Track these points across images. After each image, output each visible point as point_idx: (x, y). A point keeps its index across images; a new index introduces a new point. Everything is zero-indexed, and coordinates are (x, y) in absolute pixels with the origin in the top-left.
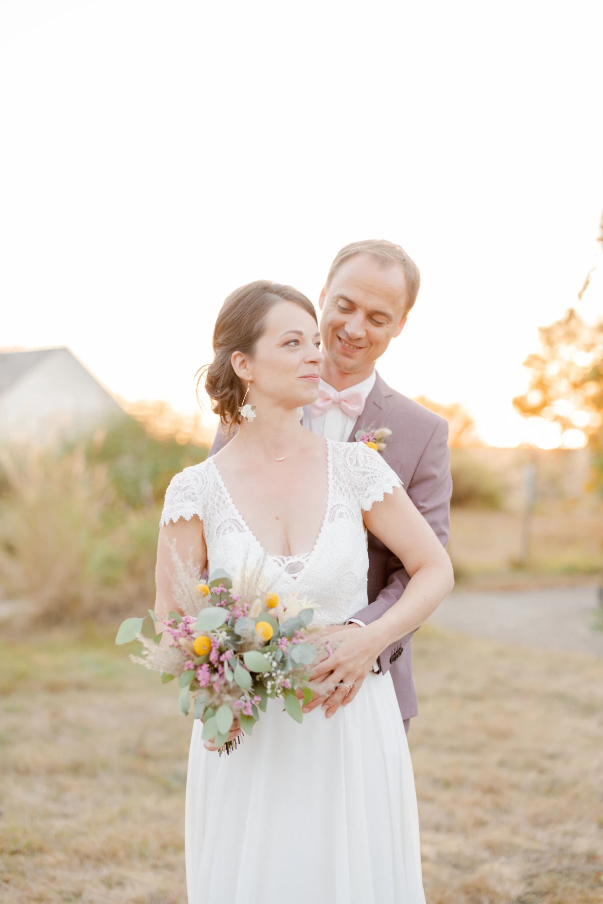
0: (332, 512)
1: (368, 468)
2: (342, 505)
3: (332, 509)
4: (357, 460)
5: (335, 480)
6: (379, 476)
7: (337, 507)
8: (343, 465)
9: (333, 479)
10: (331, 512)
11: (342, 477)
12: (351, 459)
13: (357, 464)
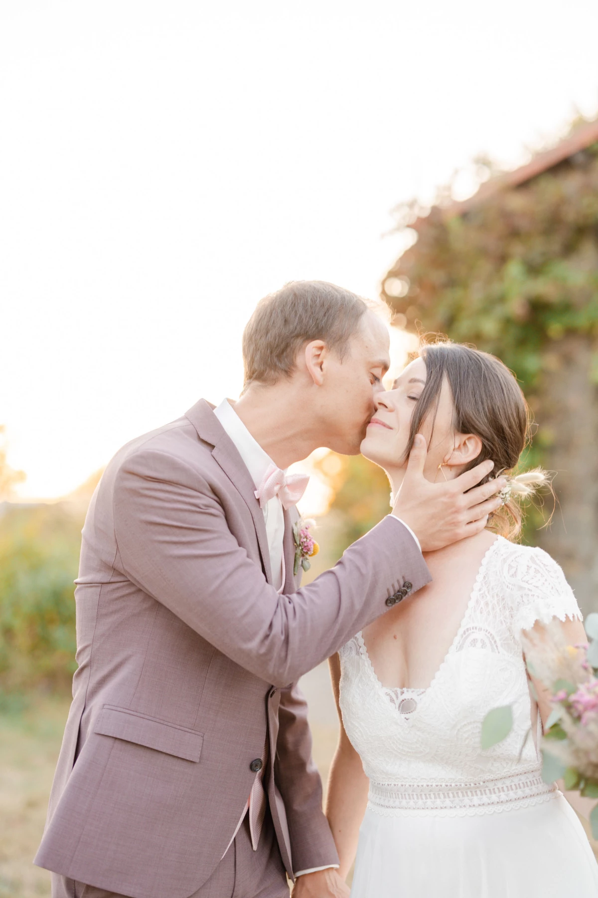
0: (464, 636)
1: (527, 582)
2: (480, 629)
3: (464, 633)
4: (517, 569)
5: (482, 592)
6: (538, 597)
7: (472, 631)
8: (498, 573)
9: (480, 590)
10: (462, 636)
11: (492, 589)
12: (510, 567)
13: (514, 575)
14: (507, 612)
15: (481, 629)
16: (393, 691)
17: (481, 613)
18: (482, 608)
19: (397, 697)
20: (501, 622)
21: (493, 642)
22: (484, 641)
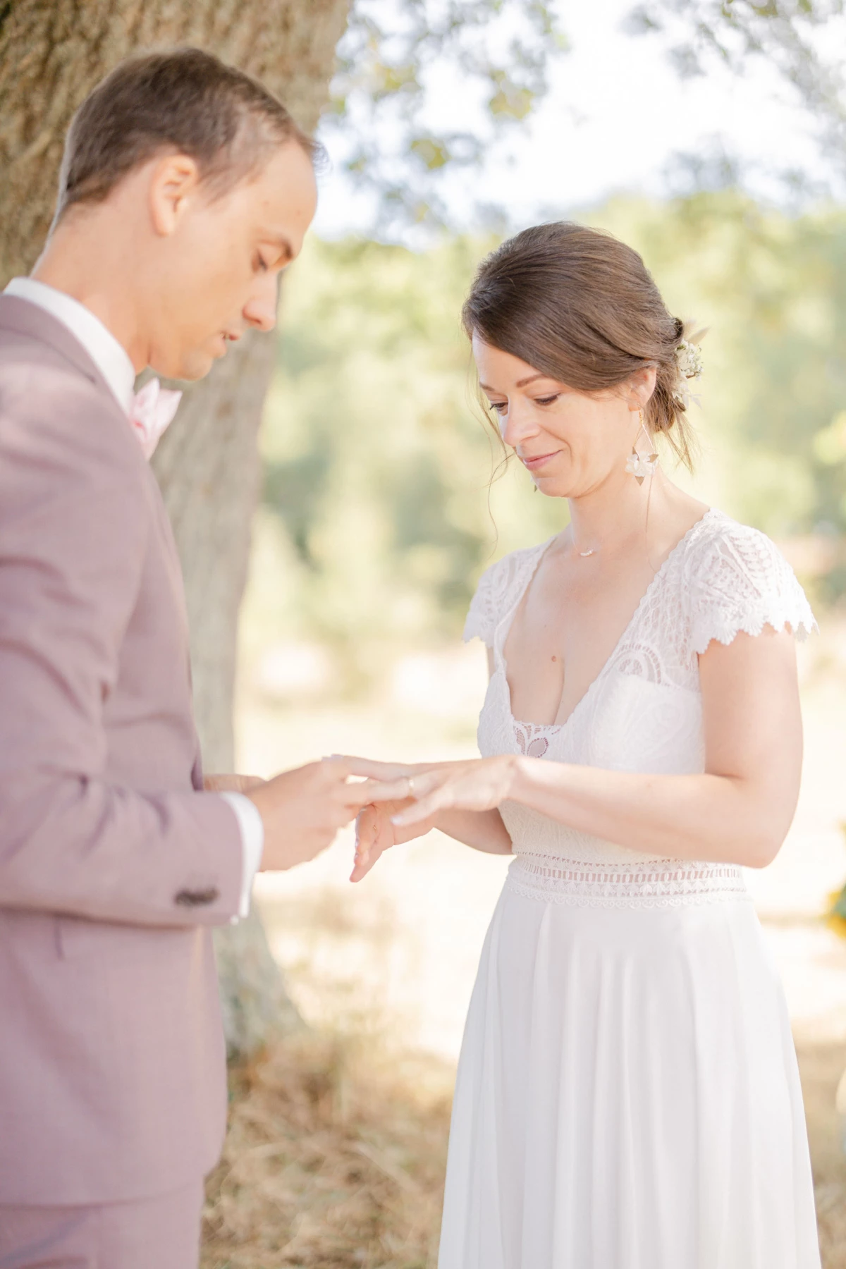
7: (628, 649)
14: (682, 625)
15: (640, 646)
16: (525, 727)
17: (646, 624)
18: (648, 618)
19: (529, 736)
20: (671, 639)
21: (654, 665)
22: (638, 663)
